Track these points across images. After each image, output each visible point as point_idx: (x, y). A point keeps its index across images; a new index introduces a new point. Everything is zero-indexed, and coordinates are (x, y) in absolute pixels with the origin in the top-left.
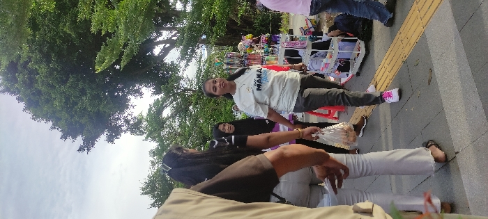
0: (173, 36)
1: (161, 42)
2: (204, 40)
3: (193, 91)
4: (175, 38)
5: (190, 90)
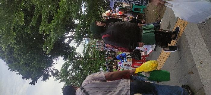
3: (82, 58)
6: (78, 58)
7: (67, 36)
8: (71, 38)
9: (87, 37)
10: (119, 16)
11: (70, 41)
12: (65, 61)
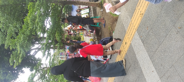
0: (39, 47)
1: (34, 49)
2: (52, 47)
3: (48, 68)
4: (40, 47)
5: (46, 68)
6: (44, 68)
7: (33, 48)
8: (37, 50)
9: (52, 48)
10: (79, 29)
11: (36, 52)
12: (31, 73)
